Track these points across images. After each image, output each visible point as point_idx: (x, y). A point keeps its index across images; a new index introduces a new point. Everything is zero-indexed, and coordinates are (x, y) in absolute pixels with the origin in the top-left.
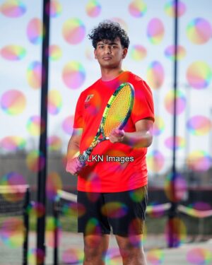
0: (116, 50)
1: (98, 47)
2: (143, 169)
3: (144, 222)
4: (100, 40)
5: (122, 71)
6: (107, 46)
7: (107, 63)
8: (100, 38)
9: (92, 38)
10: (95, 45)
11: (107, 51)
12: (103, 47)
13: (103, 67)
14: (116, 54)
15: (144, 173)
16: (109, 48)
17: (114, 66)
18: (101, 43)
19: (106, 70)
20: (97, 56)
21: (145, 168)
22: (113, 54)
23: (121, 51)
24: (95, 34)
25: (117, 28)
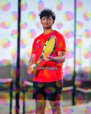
0: (50, 21)
1: (42, 19)
2: (61, 72)
3: (61, 95)
4: (43, 16)
5: (52, 30)
6: (46, 19)
7: (46, 26)
8: (43, 15)
9: (40, 15)
10: (41, 18)
11: (46, 21)
12: (44, 19)
13: (44, 28)
14: (50, 22)
15: (61, 74)
16: (47, 20)
17: (49, 28)
18: (43, 17)
19: (45, 29)
20: (42, 23)
21: (62, 72)
22: (48, 22)
23: (52, 21)
24: (41, 14)
25: (50, 11)
